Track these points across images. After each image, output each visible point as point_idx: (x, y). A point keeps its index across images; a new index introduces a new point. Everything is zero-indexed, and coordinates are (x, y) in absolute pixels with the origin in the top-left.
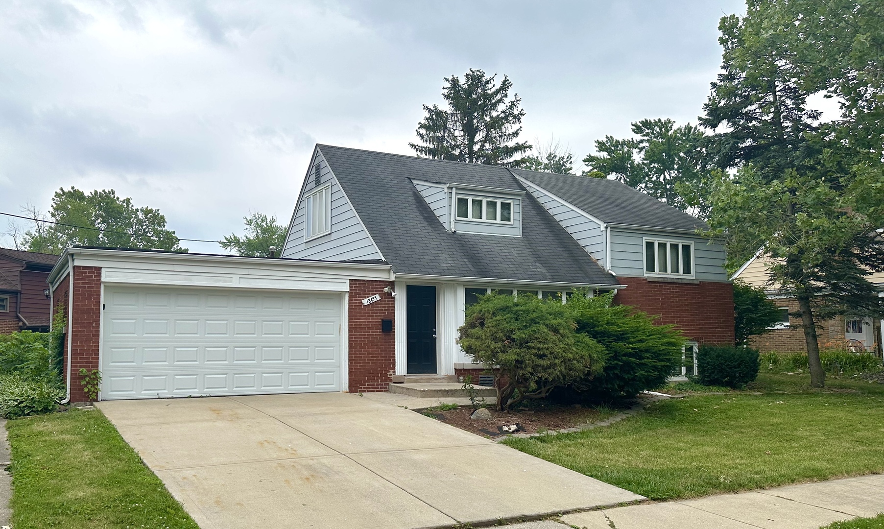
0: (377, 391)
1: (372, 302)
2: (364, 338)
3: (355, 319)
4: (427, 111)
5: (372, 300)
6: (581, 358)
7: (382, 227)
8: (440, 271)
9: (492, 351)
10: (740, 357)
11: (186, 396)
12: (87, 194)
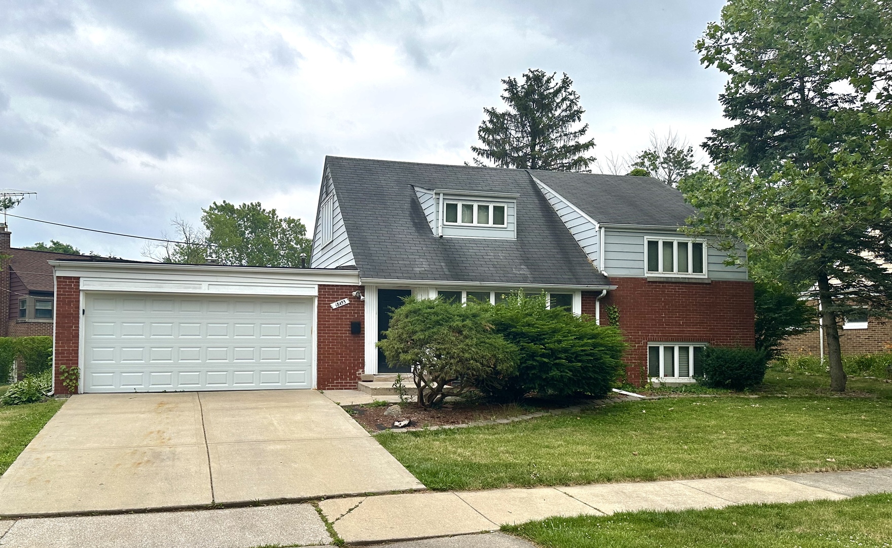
0: (345, 389)
1: (340, 305)
2: (332, 339)
3: (323, 321)
4: (488, 114)
5: (340, 304)
6: (483, 357)
7: (365, 234)
8: (410, 275)
9: (396, 351)
10: (741, 359)
11: (162, 391)
12: (236, 207)
